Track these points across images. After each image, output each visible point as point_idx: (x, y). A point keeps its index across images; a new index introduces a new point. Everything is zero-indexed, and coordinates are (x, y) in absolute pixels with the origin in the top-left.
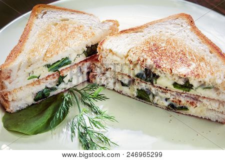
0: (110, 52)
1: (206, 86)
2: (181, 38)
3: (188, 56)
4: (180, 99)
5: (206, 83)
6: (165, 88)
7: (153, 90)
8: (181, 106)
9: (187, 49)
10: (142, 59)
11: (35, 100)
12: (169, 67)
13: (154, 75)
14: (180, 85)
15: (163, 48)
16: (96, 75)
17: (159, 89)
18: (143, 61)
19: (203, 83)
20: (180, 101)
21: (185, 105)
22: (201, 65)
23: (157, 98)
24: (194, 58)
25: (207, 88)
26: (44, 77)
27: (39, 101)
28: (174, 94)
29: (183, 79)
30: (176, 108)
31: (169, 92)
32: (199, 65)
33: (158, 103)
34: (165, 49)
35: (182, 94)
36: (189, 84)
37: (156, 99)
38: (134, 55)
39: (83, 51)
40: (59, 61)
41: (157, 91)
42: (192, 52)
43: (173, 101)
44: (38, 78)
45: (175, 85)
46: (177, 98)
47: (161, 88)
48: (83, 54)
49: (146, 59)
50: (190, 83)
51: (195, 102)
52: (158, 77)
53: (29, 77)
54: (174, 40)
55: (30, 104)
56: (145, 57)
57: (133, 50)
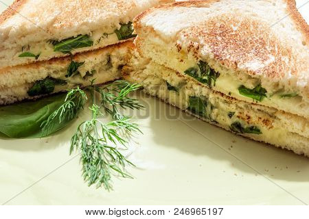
0: (151, 32)
1: (285, 93)
2: (266, 20)
3: (267, 47)
4: (249, 114)
5: (285, 88)
6: (227, 94)
7: (212, 98)
8: (251, 125)
9: (270, 36)
10: (196, 44)
11: (30, 93)
12: (235, 59)
13: (212, 71)
14: (248, 89)
15: (234, 33)
16: (132, 71)
17: (221, 97)
18: (198, 48)
19: (280, 87)
20: (249, 118)
21: (256, 125)
22: (283, 59)
23: (216, 111)
24: (276, 49)
25: (286, 96)
26: (46, 58)
27: (36, 97)
28: (242, 105)
29: (254, 81)
30: (243, 129)
31: (234, 101)
32: (280, 59)
33: (218, 119)
34: (236, 35)
35: (253, 106)
36: (261, 89)
37: (215, 113)
38: (186, 37)
39: (114, 29)
40: (73, 38)
41: (217, 100)
42: (276, 41)
43: (238, 117)
44: (37, 57)
45: (242, 89)
46: (246, 113)
47: (222, 95)
48: (115, 34)
49: (202, 46)
50: (263, 86)
51: (271, 119)
52: (218, 75)
53: (21, 53)
54: (254, 24)
55: (20, 99)
56: (202, 42)
57: (187, 30)
